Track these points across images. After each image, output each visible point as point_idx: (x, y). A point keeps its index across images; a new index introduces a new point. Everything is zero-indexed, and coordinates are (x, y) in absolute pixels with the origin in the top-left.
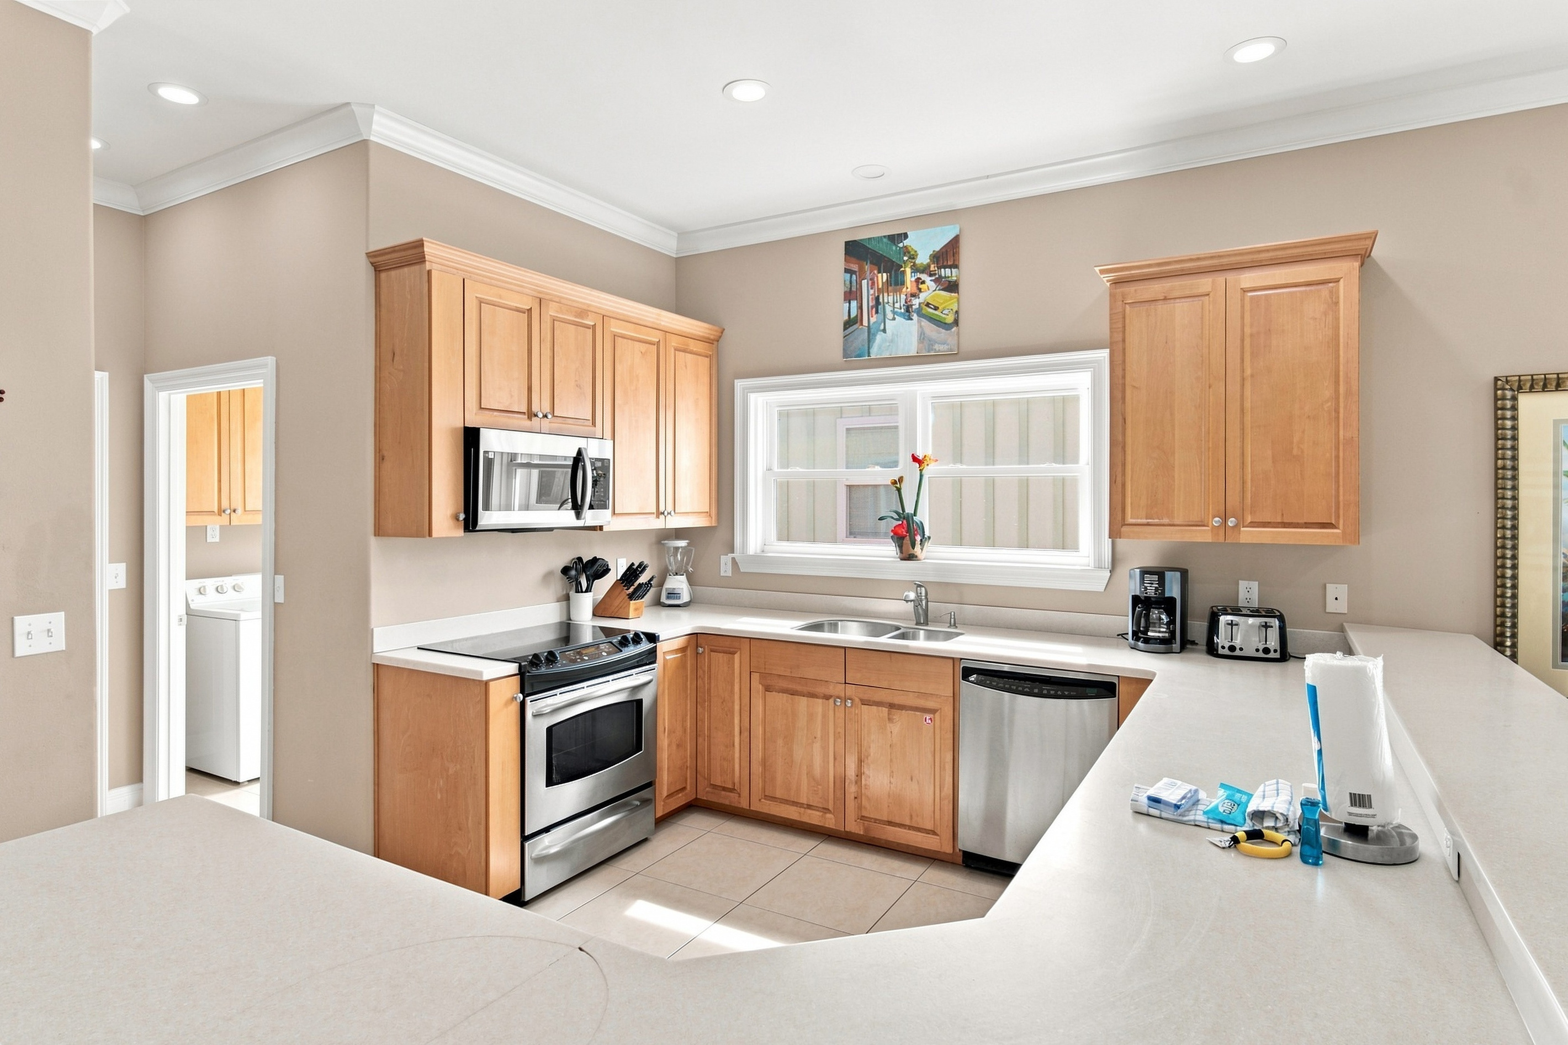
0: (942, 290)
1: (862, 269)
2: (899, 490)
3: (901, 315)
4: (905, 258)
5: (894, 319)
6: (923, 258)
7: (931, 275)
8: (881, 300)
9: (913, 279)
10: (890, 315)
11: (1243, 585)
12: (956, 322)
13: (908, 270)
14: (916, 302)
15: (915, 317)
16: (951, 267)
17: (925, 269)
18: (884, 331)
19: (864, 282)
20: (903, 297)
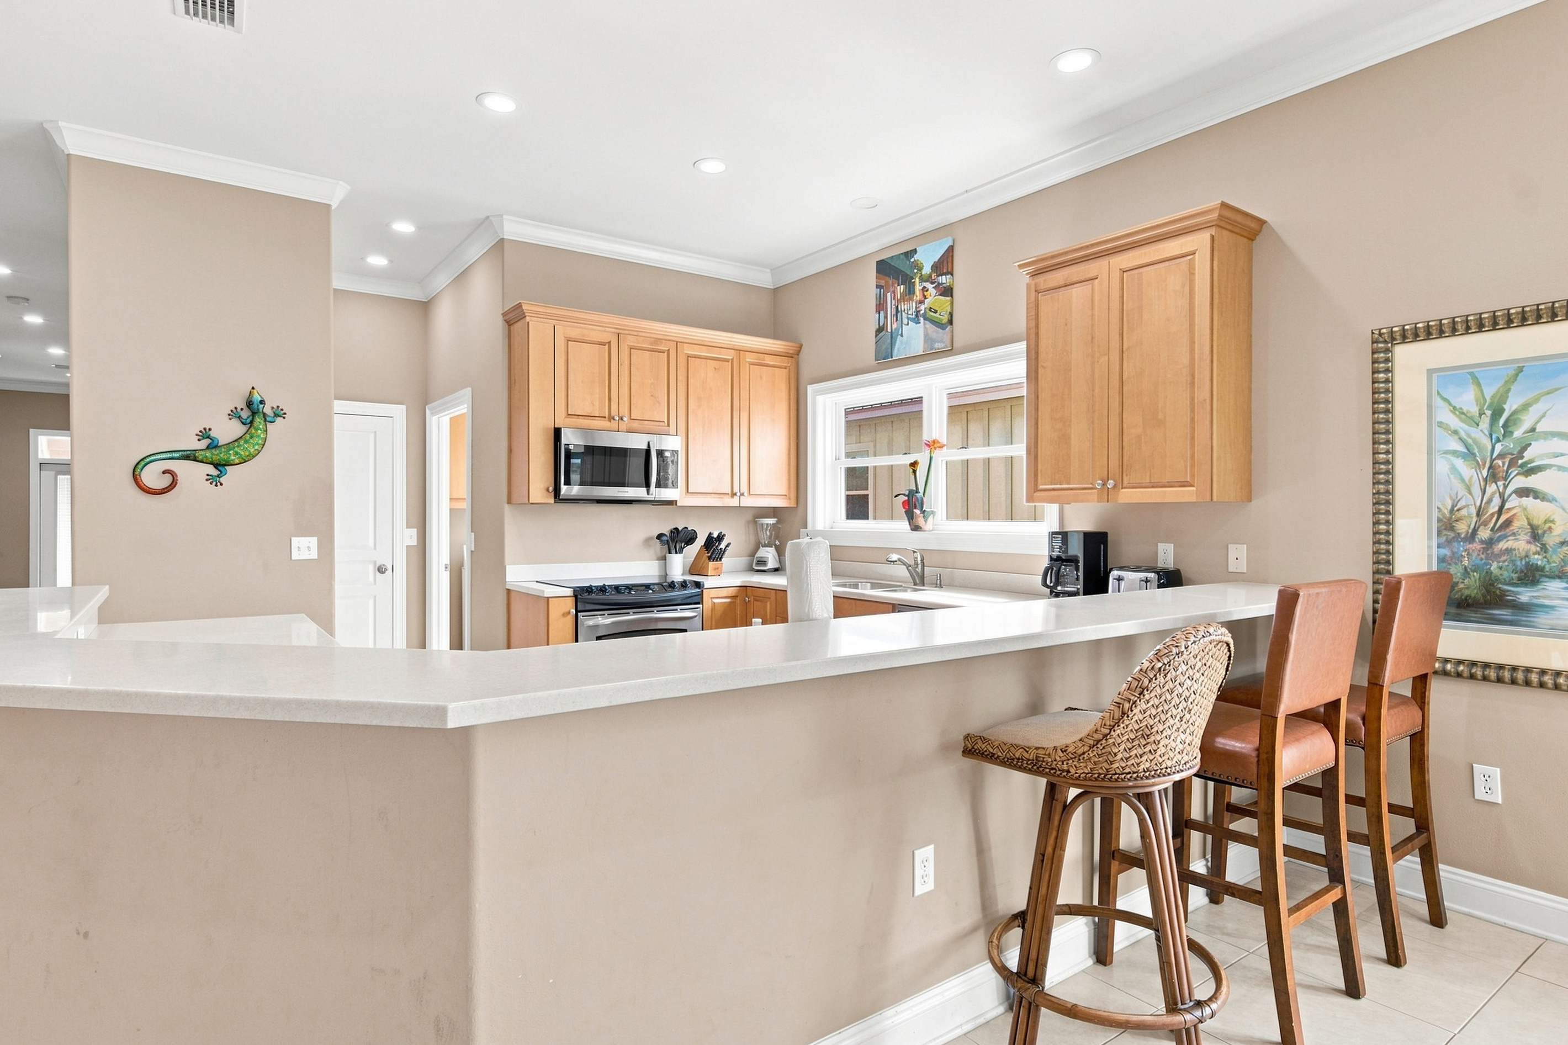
0: (940, 295)
1: (887, 282)
2: (914, 472)
3: (913, 320)
4: (916, 271)
5: (908, 324)
6: (927, 270)
7: (932, 283)
8: (899, 309)
9: (921, 288)
10: (905, 321)
11: (1161, 547)
12: (951, 322)
13: (917, 280)
14: (923, 307)
15: (922, 319)
16: (945, 274)
17: (929, 279)
18: (902, 336)
19: (889, 294)
20: (914, 304)
